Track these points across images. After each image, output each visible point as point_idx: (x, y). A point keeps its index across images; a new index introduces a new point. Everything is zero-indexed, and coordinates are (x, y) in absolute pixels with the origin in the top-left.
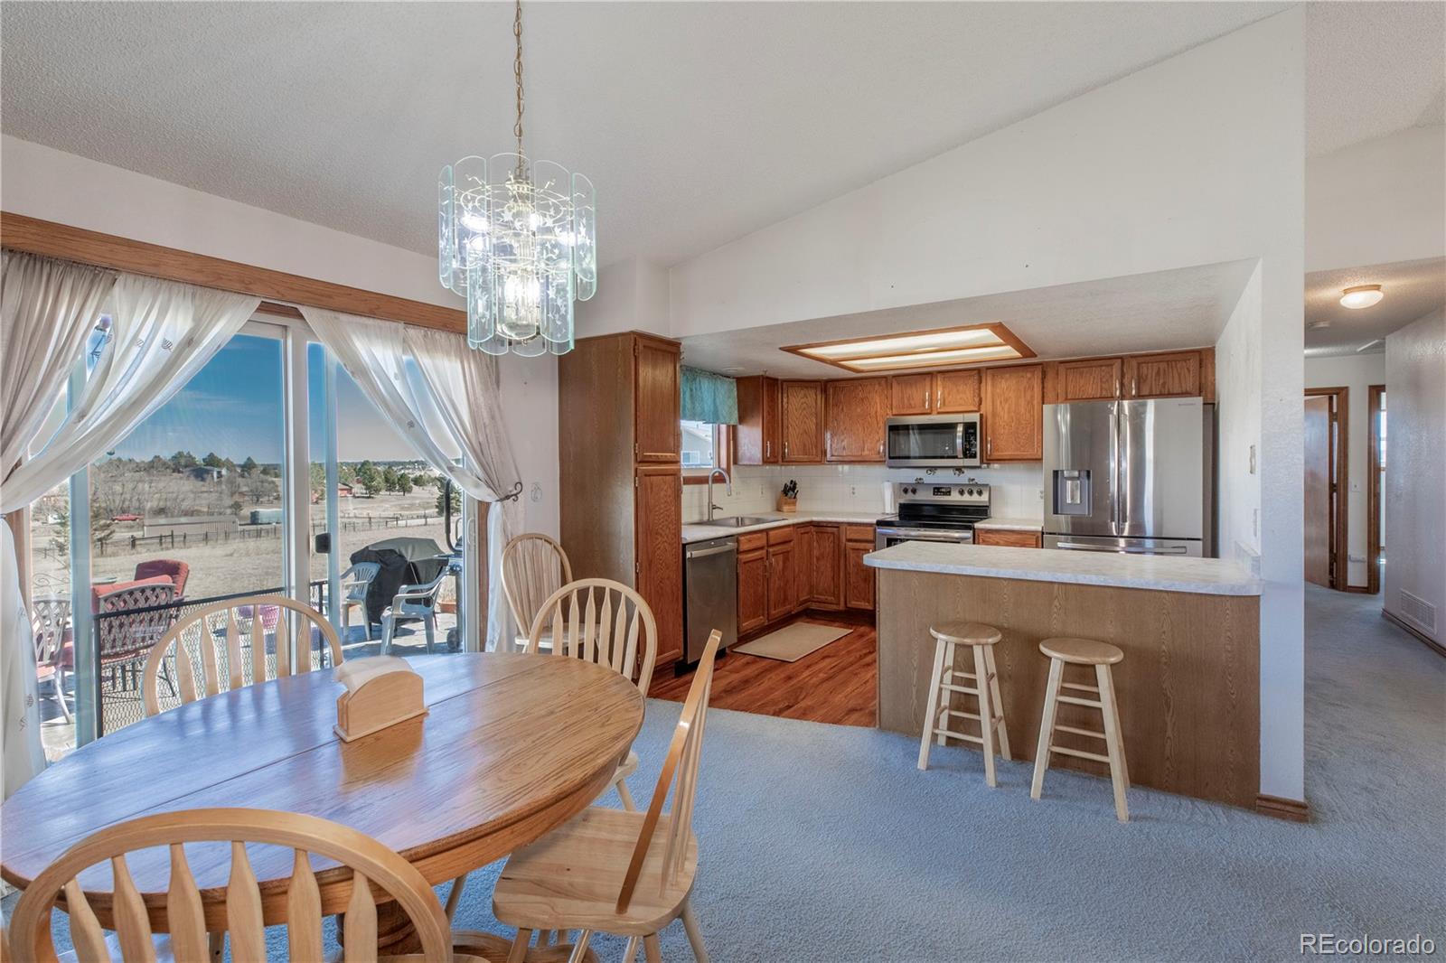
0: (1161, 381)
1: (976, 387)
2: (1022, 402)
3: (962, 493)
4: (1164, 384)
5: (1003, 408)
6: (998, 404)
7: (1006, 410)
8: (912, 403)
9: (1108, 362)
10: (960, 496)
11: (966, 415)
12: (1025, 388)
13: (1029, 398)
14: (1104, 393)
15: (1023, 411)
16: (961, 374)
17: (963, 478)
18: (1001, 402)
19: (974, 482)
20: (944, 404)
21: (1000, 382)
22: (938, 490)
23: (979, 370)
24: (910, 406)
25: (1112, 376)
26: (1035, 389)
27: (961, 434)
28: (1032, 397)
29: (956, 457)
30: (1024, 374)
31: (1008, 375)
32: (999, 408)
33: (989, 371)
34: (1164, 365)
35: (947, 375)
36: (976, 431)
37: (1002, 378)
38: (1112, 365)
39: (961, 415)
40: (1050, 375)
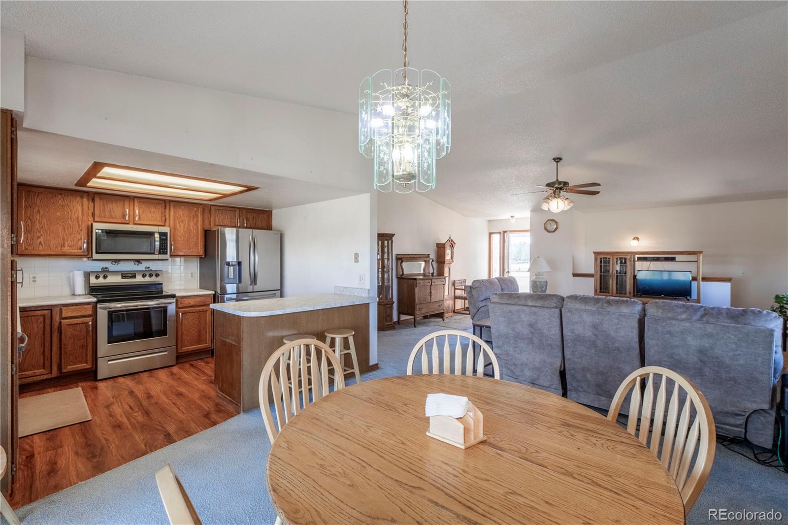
0: (255, 222)
1: (164, 210)
2: (192, 224)
3: (144, 276)
4: (256, 223)
5: (180, 226)
6: (177, 222)
7: (182, 227)
8: (113, 214)
9: (235, 209)
10: (142, 278)
11: (160, 227)
12: (193, 216)
13: (195, 222)
14: (232, 224)
15: (192, 229)
16: (150, 201)
17: (142, 267)
18: (179, 222)
19: (149, 269)
20: (140, 218)
21: (179, 210)
22: (124, 275)
23: (165, 201)
24: (111, 217)
25: (235, 216)
26: (199, 218)
27: (158, 239)
28: (197, 221)
29: (153, 253)
30: (192, 208)
31: (183, 207)
32: (178, 226)
33: (171, 203)
34: (255, 215)
35: (142, 200)
36: (167, 238)
37: (180, 208)
38: (235, 211)
39: (157, 227)
40: (207, 211)
